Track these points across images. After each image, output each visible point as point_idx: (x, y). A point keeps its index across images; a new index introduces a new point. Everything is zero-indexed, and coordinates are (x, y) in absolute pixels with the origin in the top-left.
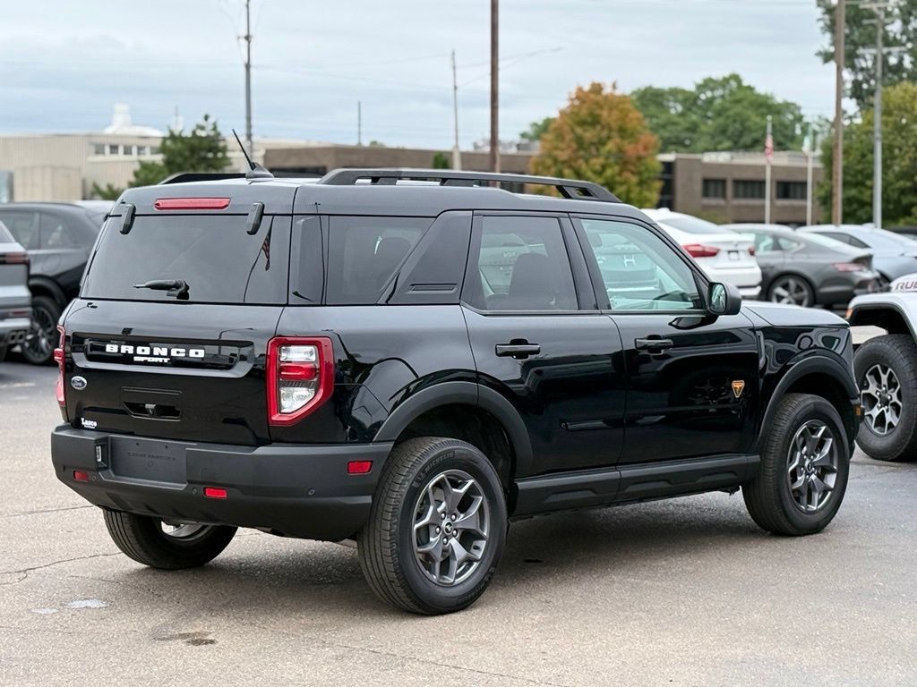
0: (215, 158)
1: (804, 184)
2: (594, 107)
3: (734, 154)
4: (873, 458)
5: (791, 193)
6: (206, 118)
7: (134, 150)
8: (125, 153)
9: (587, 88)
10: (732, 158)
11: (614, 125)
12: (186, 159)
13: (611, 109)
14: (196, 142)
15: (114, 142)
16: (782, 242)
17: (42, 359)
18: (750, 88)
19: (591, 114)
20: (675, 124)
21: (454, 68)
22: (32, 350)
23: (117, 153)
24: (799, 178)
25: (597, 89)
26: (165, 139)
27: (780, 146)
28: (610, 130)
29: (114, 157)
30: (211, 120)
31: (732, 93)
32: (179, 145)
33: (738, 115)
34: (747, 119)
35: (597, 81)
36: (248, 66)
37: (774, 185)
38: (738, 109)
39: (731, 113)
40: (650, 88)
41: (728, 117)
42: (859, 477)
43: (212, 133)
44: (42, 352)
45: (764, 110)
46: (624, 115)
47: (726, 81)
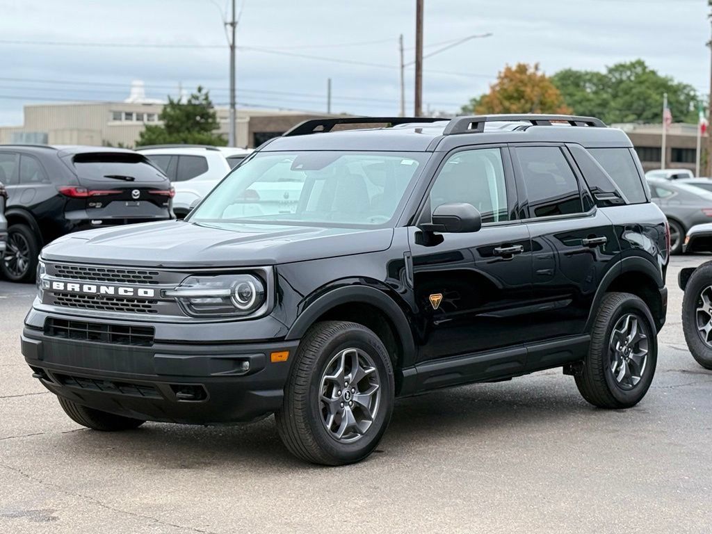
0: (207, 123)
1: (694, 151)
2: (520, 84)
3: (636, 125)
4: (706, 368)
5: (684, 158)
6: (200, 90)
7: (145, 117)
8: (138, 119)
9: (514, 68)
10: (635, 128)
11: (536, 100)
12: (182, 123)
13: (533, 86)
14: (190, 109)
15: (128, 110)
16: (659, 191)
17: (19, 276)
18: (653, 73)
19: (517, 90)
20: (588, 100)
21: (402, 50)
22: (11, 270)
23: (131, 119)
24: (690, 146)
25: (522, 69)
26: (165, 106)
27: (676, 120)
28: (533, 103)
29: (129, 123)
30: (204, 92)
31: (637, 76)
32: (178, 112)
33: (640, 93)
34: (649, 97)
35: (522, 62)
36: (233, 47)
37: (669, 151)
38: (643, 88)
39: (634, 91)
40: (570, 70)
41: (633, 96)
42: (690, 384)
43: (204, 102)
44: (19, 271)
45: (662, 89)
46: (544, 91)
47: (633, 65)
